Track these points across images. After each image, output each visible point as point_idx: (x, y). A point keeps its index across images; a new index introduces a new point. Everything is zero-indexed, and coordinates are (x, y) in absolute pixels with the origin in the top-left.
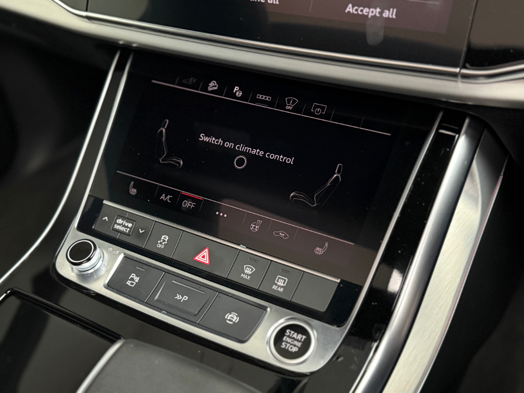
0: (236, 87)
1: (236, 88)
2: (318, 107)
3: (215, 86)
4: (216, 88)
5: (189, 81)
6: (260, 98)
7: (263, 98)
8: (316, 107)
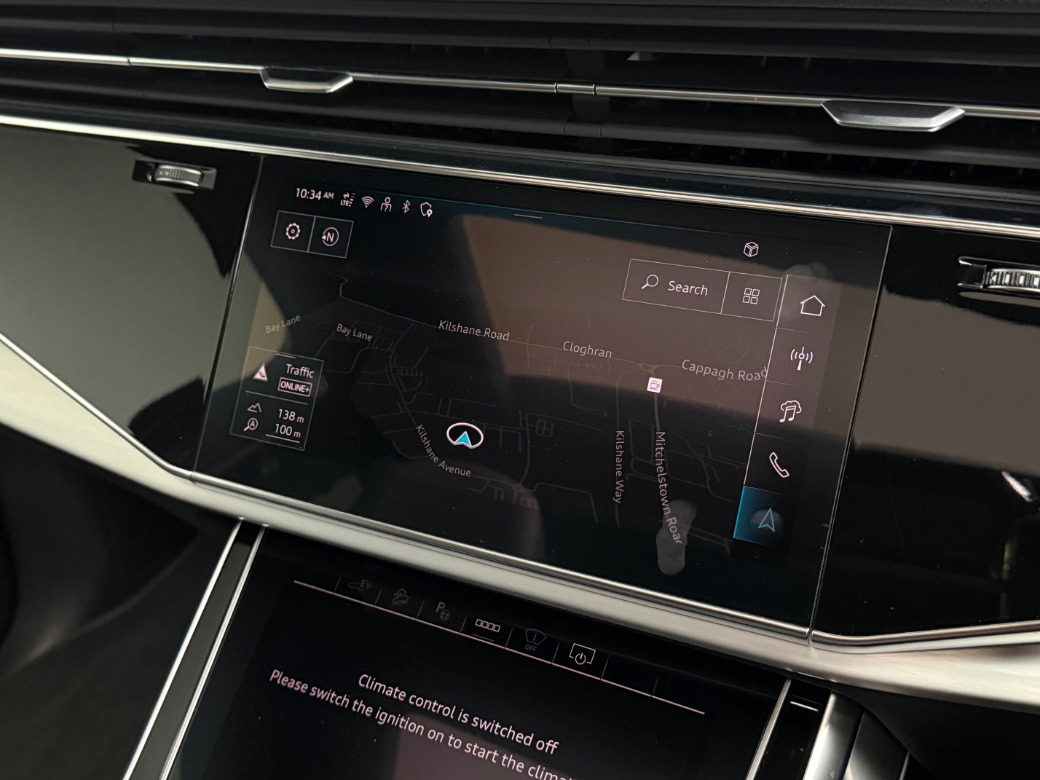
0: (440, 603)
1: (441, 605)
2: (581, 650)
3: (404, 599)
4: (405, 602)
5: (358, 586)
6: (481, 625)
7: (487, 627)
8: (578, 650)
